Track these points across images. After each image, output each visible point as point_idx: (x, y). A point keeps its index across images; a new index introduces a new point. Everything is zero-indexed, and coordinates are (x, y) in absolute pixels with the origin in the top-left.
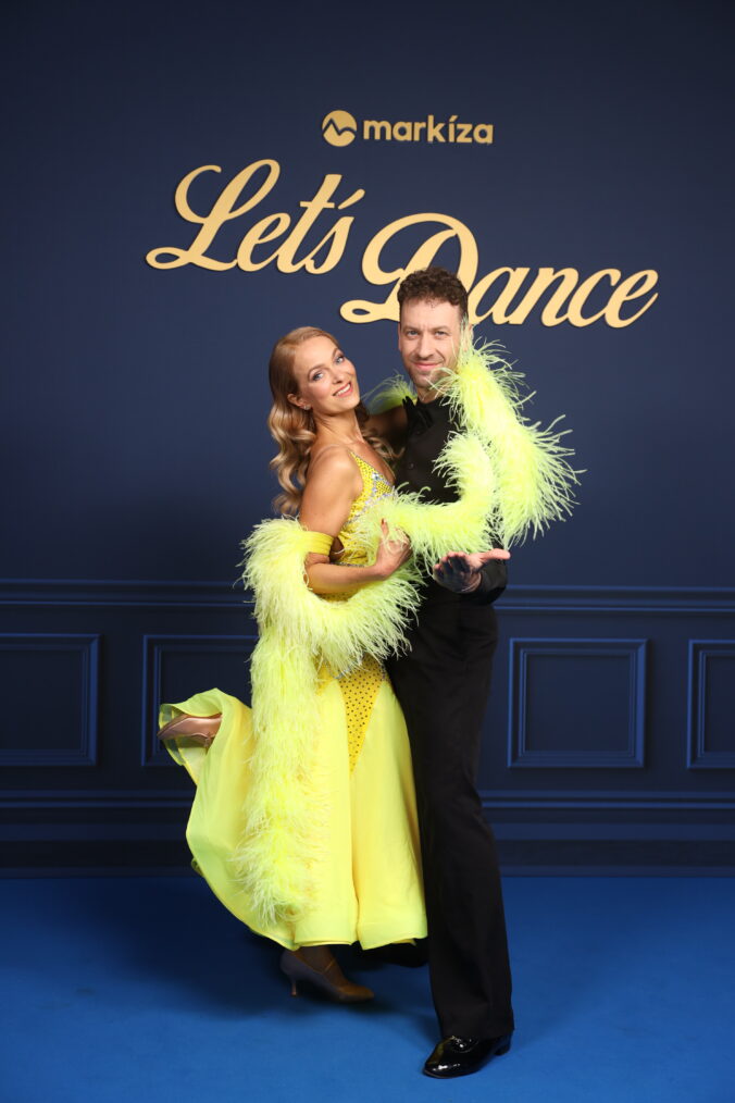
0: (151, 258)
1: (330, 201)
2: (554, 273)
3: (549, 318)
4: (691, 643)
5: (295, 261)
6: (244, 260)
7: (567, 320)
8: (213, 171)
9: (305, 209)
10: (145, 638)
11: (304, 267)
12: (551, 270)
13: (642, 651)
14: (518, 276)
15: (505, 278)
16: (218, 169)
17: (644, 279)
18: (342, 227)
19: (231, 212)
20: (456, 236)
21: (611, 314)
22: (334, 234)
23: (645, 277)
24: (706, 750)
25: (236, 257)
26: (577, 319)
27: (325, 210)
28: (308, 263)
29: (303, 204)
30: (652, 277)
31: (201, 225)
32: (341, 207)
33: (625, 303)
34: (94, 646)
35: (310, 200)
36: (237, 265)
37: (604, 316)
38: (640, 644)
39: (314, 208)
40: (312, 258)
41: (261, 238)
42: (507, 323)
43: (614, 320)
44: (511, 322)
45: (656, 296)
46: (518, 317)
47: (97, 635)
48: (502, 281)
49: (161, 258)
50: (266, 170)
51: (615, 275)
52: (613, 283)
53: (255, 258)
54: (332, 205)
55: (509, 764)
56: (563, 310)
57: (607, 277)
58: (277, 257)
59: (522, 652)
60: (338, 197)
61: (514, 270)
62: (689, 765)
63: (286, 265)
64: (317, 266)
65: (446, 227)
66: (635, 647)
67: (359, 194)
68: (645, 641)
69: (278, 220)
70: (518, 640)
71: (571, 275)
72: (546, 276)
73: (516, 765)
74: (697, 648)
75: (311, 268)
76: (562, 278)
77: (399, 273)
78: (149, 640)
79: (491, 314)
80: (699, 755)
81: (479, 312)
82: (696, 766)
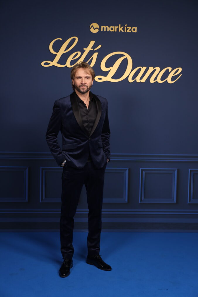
0: (42, 64)
1: (92, 48)
3: (152, 81)
4: (189, 170)
6: (68, 64)
7: (157, 81)
8: (59, 40)
9: (85, 50)
10: (41, 168)
12: (153, 67)
13: (176, 172)
14: (143, 69)
15: (140, 70)
16: (61, 39)
18: (95, 55)
19: (65, 50)
20: (127, 58)
21: (169, 80)
22: (93, 57)
23: (178, 70)
24: (193, 199)
25: (66, 64)
26: (159, 81)
27: (90, 51)
30: (180, 69)
31: (56, 55)
32: (95, 50)
33: (173, 77)
34: (27, 170)
35: (86, 48)
36: (66, 66)
37: (167, 80)
38: (176, 170)
39: (87, 50)
41: (73, 58)
42: (140, 82)
43: (170, 82)
44: (141, 82)
45: (181, 75)
46: (143, 80)
47: (28, 167)
49: (45, 64)
50: (74, 40)
51: (170, 69)
52: (170, 71)
53: (71, 64)
54: (92, 49)
55: (140, 202)
56: (156, 78)
57: (168, 70)
59: (143, 172)
60: (94, 47)
61: (142, 67)
62: (188, 203)
65: (124, 56)
66: (174, 171)
67: (100, 46)
69: (77, 53)
70: (142, 169)
71: (158, 69)
72: (151, 69)
73: (142, 202)
74: (191, 171)
76: (155, 70)
77: (111, 68)
78: (42, 169)
79: (136, 80)
80: (191, 200)
81: (133, 78)
82: (190, 203)
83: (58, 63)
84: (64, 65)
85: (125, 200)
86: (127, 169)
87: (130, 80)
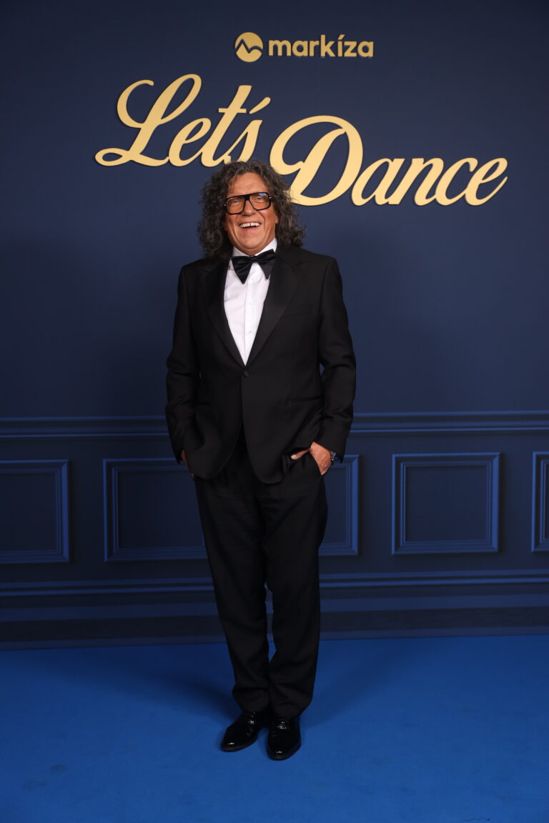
0: (99, 157)
1: (242, 107)
2: (424, 163)
3: (421, 199)
4: (534, 454)
5: (215, 158)
6: (174, 157)
7: (435, 200)
8: (147, 85)
9: (223, 114)
10: (104, 461)
11: (223, 161)
12: (422, 160)
13: (496, 462)
14: (395, 165)
15: (385, 166)
16: (151, 83)
17: (496, 165)
18: (253, 129)
19: (165, 116)
20: (345, 133)
21: (470, 195)
22: (247, 133)
23: (497, 164)
24: (546, 537)
25: (168, 156)
26: (443, 200)
27: (238, 115)
28: (226, 158)
29: (221, 110)
30: (503, 164)
31: (139, 129)
32: (251, 112)
33: (481, 185)
34: (65, 469)
35: (227, 107)
36: (169, 161)
37: (464, 196)
38: (495, 456)
39: (230, 113)
40: (229, 155)
41: (188, 139)
42: (387, 203)
43: (473, 200)
44: (390, 203)
45: (506, 179)
46: (396, 199)
47: (67, 460)
48: (383, 170)
49: (107, 157)
50: (190, 83)
51: (473, 162)
52: (472, 169)
53: (183, 155)
54: (244, 111)
55: (393, 552)
56: (432, 192)
57: (467, 165)
58: (201, 154)
59: (402, 465)
60: (248, 104)
61: (392, 161)
62: (533, 549)
63: (208, 161)
65: (337, 127)
66: (491, 458)
67: (266, 101)
68: (498, 453)
69: (201, 124)
70: (398, 455)
71: (438, 163)
72: (418, 165)
73: (398, 552)
74: (539, 459)
76: (431, 166)
77: (300, 165)
78: (108, 463)
79: (374, 197)
80: (541, 541)
81: (364, 195)
82: (538, 550)
83: (144, 153)
84: (164, 159)
85: (351, 546)
86: (353, 459)
87: (358, 200)
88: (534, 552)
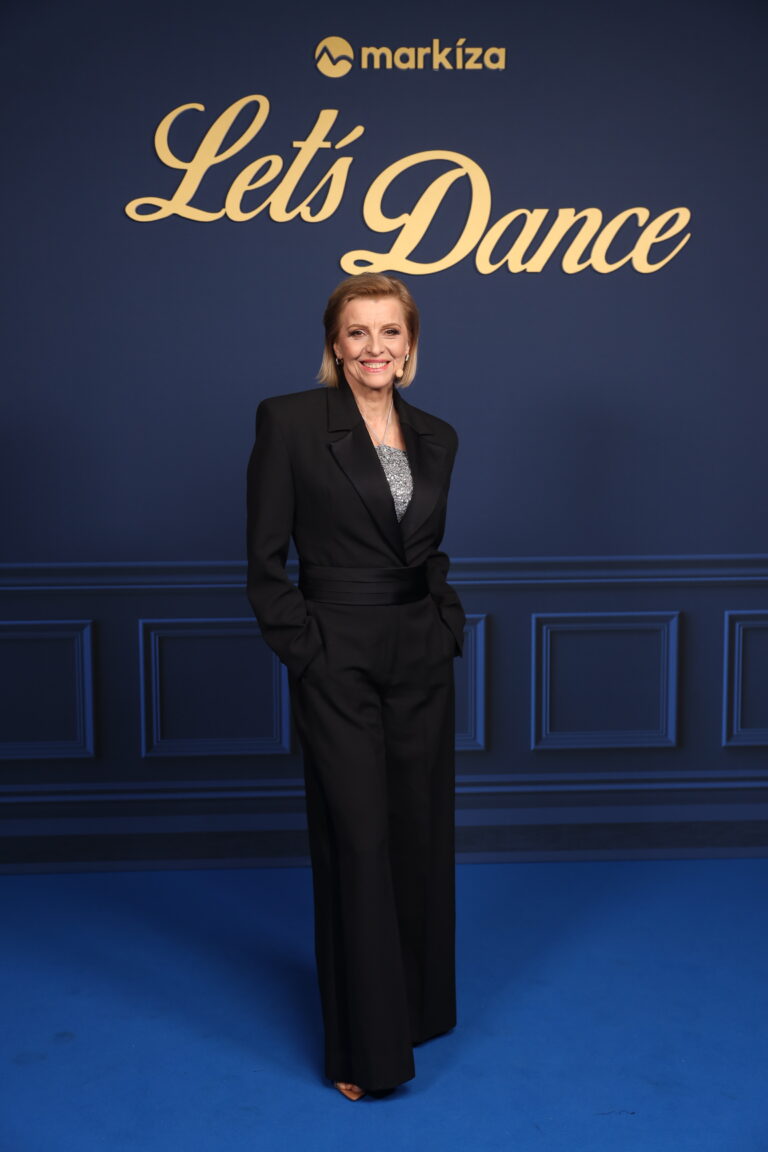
0: (131, 210)
1: (325, 140)
2: (576, 214)
3: (571, 264)
4: (727, 614)
5: (289, 209)
6: (233, 209)
7: (590, 266)
8: (195, 111)
9: (299, 149)
10: (141, 622)
11: (299, 214)
12: (572, 211)
13: (674, 625)
14: (536, 218)
15: (522, 220)
16: (200, 107)
17: (675, 218)
18: (341, 169)
19: (220, 151)
20: (467, 175)
21: (639, 258)
22: (332, 176)
23: (676, 216)
24: (742, 726)
25: (224, 207)
26: (601, 265)
27: (320, 151)
28: (303, 209)
29: (296, 144)
30: (684, 215)
31: (184, 172)
32: (338, 146)
33: (654, 246)
34: (87, 632)
35: (304, 139)
36: (226, 215)
37: (631, 260)
38: (672, 617)
39: (308, 148)
40: (308, 205)
41: (251, 183)
42: (525, 270)
43: (642, 266)
44: (528, 270)
45: (688, 236)
46: (537, 264)
47: (89, 621)
48: (518, 225)
49: (141, 210)
50: (254, 107)
51: (643, 214)
52: (641, 223)
53: (245, 206)
54: (328, 145)
55: (533, 746)
56: (586, 255)
57: (634, 217)
58: (270, 203)
59: (545, 628)
60: (334, 135)
61: (531, 212)
62: (724, 743)
63: (279, 214)
64: (313, 213)
65: (455, 166)
66: (667, 619)
67: (358, 131)
68: (676, 613)
69: (269, 163)
70: (540, 615)
71: (594, 215)
72: (566, 218)
73: (540, 747)
74: (733, 620)
75: (307, 216)
76: (584, 219)
77: (404, 218)
78: (145, 625)
79: (507, 261)
80: (735, 732)
81: (494, 259)
82: (732, 743)
83: (191, 204)
84: (218, 211)
85: (475, 738)
86: (478, 620)
87: (484, 266)
88: (725, 748)
